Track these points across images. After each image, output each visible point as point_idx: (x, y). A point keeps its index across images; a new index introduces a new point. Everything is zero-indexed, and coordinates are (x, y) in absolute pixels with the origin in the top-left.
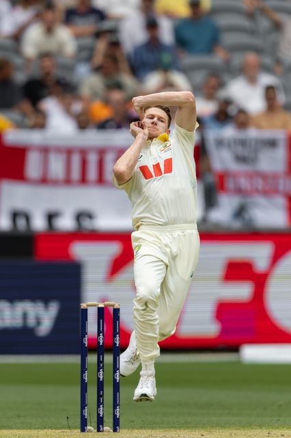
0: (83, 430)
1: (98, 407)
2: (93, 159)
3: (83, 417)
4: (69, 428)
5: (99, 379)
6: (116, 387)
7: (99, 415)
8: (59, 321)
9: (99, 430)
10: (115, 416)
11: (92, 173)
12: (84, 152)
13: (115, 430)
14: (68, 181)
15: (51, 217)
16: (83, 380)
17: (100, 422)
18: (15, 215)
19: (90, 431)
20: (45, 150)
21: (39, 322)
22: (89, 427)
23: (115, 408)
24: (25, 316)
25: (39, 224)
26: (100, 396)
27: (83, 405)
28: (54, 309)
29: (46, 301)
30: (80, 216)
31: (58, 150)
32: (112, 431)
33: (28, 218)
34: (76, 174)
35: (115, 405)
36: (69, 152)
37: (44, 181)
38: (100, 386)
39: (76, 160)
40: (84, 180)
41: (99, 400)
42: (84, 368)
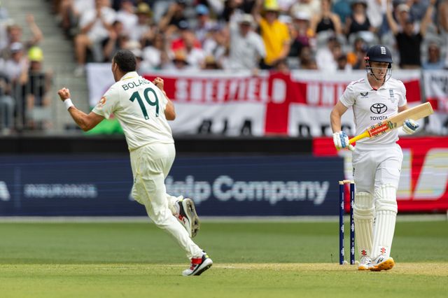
0: (341, 263)
1: (351, 248)
3: (341, 254)
4: (333, 262)
5: (351, 230)
7: (351, 253)
8: (328, 195)
9: (351, 263)
15: (324, 128)
16: (341, 231)
17: (352, 258)
18: (300, 127)
19: (345, 264)
20: (321, 85)
21: (316, 195)
22: (345, 261)
24: (307, 191)
25: (316, 132)
26: (352, 241)
27: (341, 247)
28: (326, 186)
29: (321, 181)
31: (328, 85)
33: (308, 129)
36: (335, 86)
37: (320, 104)
38: (352, 234)
39: (340, 91)
41: (351, 244)
42: (341, 223)
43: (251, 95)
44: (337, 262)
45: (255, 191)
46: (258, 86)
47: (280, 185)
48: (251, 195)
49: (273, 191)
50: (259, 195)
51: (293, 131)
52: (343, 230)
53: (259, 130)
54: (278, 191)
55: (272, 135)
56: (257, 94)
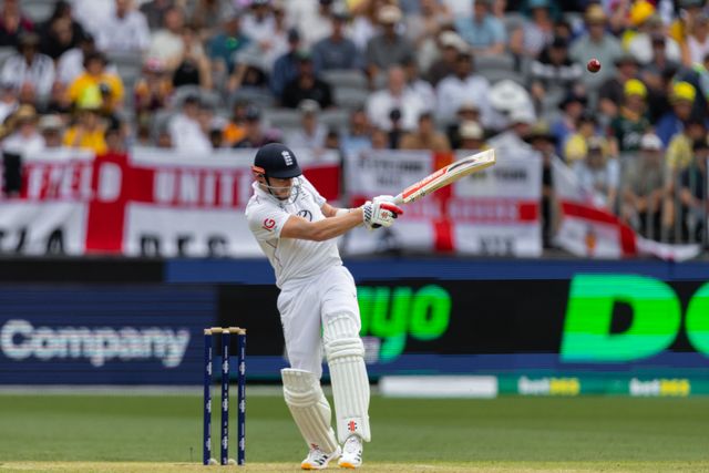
0: (206, 463)
1: (223, 438)
2: (227, 182)
3: (206, 448)
4: (192, 461)
5: (223, 408)
6: (241, 418)
7: (222, 447)
8: (190, 349)
9: (223, 463)
10: (240, 448)
11: (227, 196)
12: (218, 175)
13: (240, 463)
14: (201, 204)
15: (182, 242)
16: (206, 410)
17: (224, 454)
18: (144, 240)
19: (212, 464)
20: (178, 172)
21: (167, 352)
22: (212, 460)
23: (240, 439)
24: (153, 345)
25: (169, 249)
26: (223, 427)
27: (206, 436)
28: (184, 337)
29: (175, 329)
30: (212, 242)
31: (192, 171)
32: (236, 463)
33: (157, 243)
34: (209, 196)
35: (240, 437)
36: (202, 174)
37: (176, 203)
38: (225, 416)
39: (210, 183)
40: (217, 202)
41: (223, 432)
42: (207, 398)
43: (66, 189)
44: (198, 461)
45: (69, 345)
46: (78, 174)
47: (109, 334)
48: (63, 352)
49: (99, 345)
50: (76, 352)
51: (131, 247)
52: (210, 408)
53: (75, 244)
54: (106, 344)
55: (97, 253)
56: (76, 187)
